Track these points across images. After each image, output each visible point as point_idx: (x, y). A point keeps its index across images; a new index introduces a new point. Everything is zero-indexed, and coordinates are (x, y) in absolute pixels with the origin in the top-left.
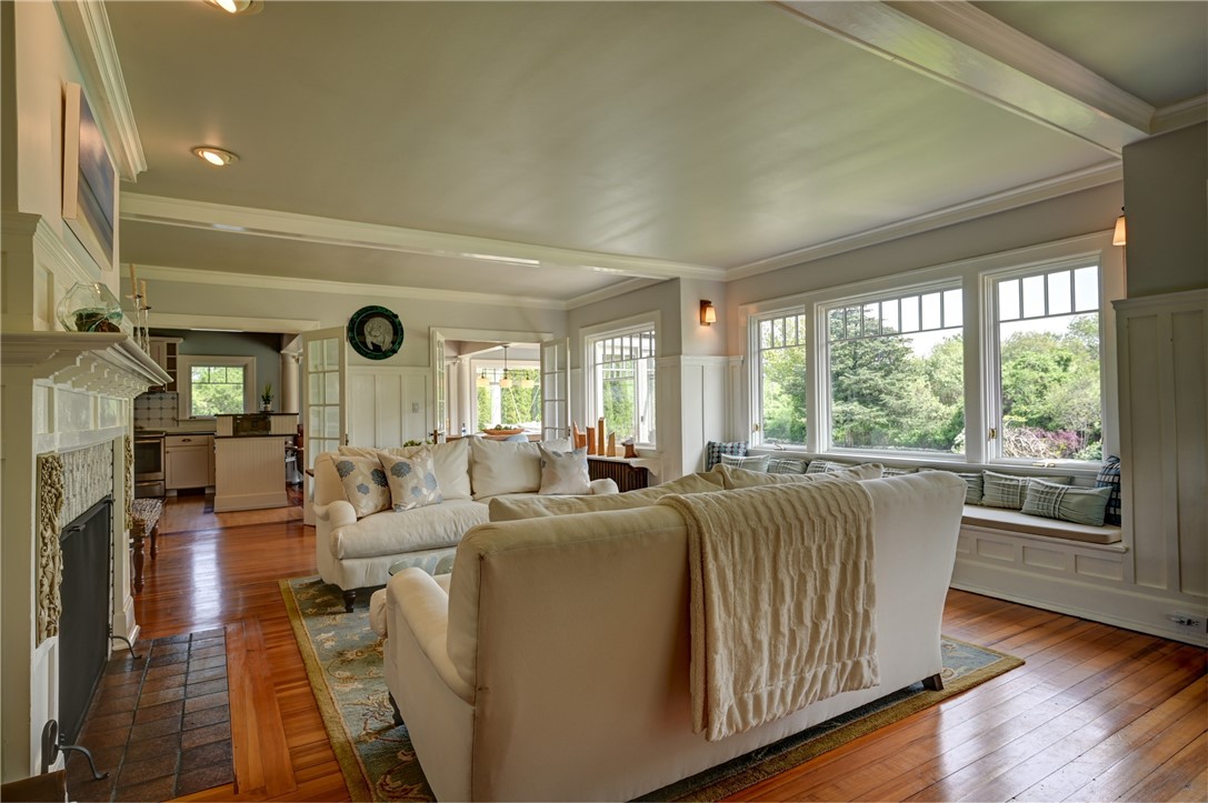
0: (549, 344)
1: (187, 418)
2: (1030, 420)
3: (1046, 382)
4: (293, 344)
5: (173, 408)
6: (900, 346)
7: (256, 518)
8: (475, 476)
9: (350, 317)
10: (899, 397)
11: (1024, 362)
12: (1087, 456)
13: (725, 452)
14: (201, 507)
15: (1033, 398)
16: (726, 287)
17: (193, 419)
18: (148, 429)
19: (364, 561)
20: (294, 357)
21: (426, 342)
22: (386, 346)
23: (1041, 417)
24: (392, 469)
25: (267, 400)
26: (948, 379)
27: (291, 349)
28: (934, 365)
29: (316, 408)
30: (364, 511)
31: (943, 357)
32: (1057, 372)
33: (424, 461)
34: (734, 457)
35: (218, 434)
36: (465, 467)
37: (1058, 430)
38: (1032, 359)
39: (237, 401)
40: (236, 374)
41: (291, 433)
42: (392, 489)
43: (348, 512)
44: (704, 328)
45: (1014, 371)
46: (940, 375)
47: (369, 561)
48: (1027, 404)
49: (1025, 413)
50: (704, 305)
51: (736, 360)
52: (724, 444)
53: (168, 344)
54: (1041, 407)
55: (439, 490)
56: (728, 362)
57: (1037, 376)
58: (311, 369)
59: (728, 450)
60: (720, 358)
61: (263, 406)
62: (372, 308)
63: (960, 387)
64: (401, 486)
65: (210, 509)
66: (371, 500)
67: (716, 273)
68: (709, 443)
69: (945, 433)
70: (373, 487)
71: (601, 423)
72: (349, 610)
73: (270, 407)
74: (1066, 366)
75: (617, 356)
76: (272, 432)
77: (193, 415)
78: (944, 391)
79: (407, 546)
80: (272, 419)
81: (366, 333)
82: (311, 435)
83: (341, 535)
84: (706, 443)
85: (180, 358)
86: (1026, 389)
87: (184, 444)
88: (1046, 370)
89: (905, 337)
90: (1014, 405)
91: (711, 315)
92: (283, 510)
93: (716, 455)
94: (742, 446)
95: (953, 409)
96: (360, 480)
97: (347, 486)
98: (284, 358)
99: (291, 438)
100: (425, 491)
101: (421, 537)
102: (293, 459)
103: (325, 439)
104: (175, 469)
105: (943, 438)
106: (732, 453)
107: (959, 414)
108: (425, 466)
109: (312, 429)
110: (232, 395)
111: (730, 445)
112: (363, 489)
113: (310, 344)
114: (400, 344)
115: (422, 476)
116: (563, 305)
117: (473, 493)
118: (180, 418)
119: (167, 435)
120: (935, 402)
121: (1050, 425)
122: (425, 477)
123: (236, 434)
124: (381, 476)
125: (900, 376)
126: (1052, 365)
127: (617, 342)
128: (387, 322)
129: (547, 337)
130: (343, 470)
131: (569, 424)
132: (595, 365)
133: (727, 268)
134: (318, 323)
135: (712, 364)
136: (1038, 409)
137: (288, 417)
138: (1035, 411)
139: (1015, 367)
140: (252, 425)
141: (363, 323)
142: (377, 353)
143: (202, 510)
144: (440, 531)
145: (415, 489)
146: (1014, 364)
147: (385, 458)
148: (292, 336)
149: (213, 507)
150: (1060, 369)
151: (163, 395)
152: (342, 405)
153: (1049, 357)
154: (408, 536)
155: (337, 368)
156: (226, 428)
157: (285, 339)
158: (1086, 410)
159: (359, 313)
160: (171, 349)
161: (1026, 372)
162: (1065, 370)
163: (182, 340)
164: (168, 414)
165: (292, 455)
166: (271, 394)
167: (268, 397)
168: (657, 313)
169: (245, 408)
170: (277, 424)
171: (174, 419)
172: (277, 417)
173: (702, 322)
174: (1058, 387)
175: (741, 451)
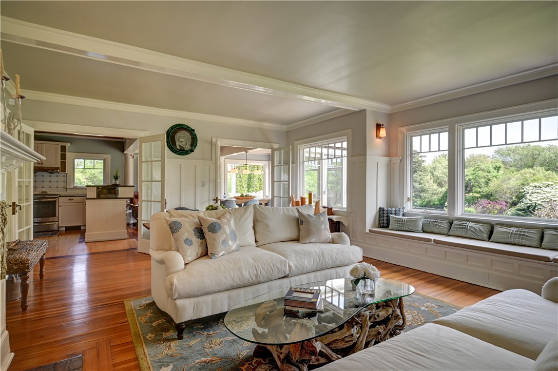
0: (277, 149)
1: (72, 187)
2: (482, 195)
3: (490, 177)
4: (131, 148)
5: (64, 182)
6: (420, 159)
7: (110, 247)
8: (258, 230)
9: (167, 130)
10: (420, 183)
11: (479, 168)
12: (510, 213)
13: (391, 214)
14: (77, 237)
15: (483, 185)
16: (390, 116)
17: (75, 188)
18: (49, 193)
19: (192, 300)
20: (131, 155)
21: (210, 146)
22: (188, 147)
23: (487, 194)
24: (209, 227)
25: (116, 178)
26: (441, 175)
27: (130, 150)
28: (434, 168)
29: (146, 183)
30: (189, 259)
31: (438, 165)
32: (495, 173)
33: (229, 221)
34: (396, 217)
35: (88, 197)
36: (252, 225)
37: (496, 201)
38: (482, 166)
39: (100, 180)
40: (99, 164)
41: (130, 197)
42: (208, 241)
43: (179, 260)
44: (378, 140)
45: (474, 172)
46: (437, 173)
47: (196, 299)
48: (480, 188)
49: (480, 192)
50: (379, 127)
51: (396, 160)
52: (390, 209)
53: (61, 146)
54: (487, 189)
55: (238, 242)
56: (390, 161)
57: (485, 175)
58: (144, 159)
59: (393, 212)
60: (387, 158)
61: (114, 182)
62: (179, 125)
63: (446, 179)
64: (215, 240)
65: (83, 239)
66: (193, 250)
67: (385, 108)
68: (380, 208)
69: (439, 201)
70: (196, 241)
71: (310, 195)
72: (180, 337)
73: (118, 182)
74: (498, 170)
75: (312, 158)
76: (119, 196)
77: (75, 185)
78: (439, 181)
79: (223, 287)
80: (120, 189)
81: (176, 139)
82: (143, 199)
83: (175, 281)
84: (378, 208)
85: (68, 154)
86: (480, 181)
87: (70, 201)
88: (489, 172)
89: (423, 154)
90: (474, 188)
91: (383, 132)
92: (125, 240)
93: (385, 215)
94: (401, 210)
95: (444, 189)
96: (186, 236)
97: (176, 240)
98: (126, 155)
99: (130, 199)
100: (230, 243)
101: (233, 280)
102: (131, 211)
103: (151, 201)
104: (64, 216)
105: (439, 203)
106: (395, 214)
107: (446, 192)
108: (229, 225)
109: (143, 196)
110: (98, 176)
111: (394, 209)
112: (188, 242)
113: (144, 145)
114: (195, 147)
115: (228, 232)
116: (285, 128)
117: (256, 241)
118: (68, 187)
119: (60, 196)
120: (435, 186)
121: (492, 198)
122: (230, 233)
123: (99, 197)
124: (200, 232)
125: (420, 173)
126: (492, 170)
127: (313, 150)
128: (188, 134)
129: (276, 146)
130: (174, 228)
131: (290, 195)
132: (303, 162)
133: (392, 105)
134: (148, 132)
135: (383, 161)
136: (485, 190)
137: (128, 188)
138: (484, 191)
139: (474, 170)
140: (107, 191)
141: (175, 133)
142: (182, 152)
143: (78, 240)
144: (246, 275)
145: (225, 242)
146: (473, 169)
147: (203, 219)
148: (133, 140)
149: (84, 238)
150: (496, 171)
151: (58, 174)
152: (162, 181)
153: (491, 166)
154: (224, 280)
155: (160, 159)
156: (92, 193)
157: (127, 144)
158: (509, 191)
159: (172, 128)
160: (63, 149)
161: (480, 172)
162: (498, 172)
163: (69, 144)
164: (61, 185)
165: (130, 209)
166: (118, 175)
167: (117, 176)
168: (349, 131)
169: (104, 182)
170: (122, 192)
171: (64, 188)
172: (122, 188)
173: (378, 136)
174: (496, 180)
175: (401, 213)
